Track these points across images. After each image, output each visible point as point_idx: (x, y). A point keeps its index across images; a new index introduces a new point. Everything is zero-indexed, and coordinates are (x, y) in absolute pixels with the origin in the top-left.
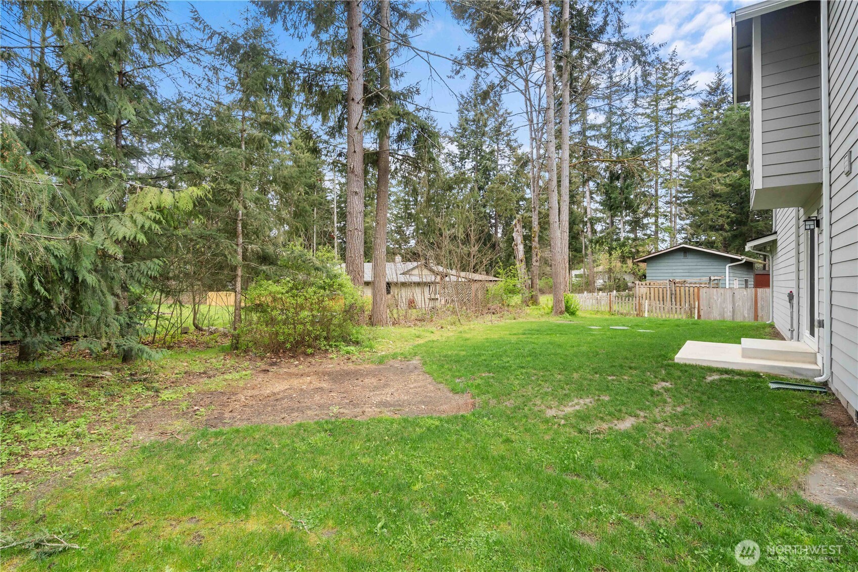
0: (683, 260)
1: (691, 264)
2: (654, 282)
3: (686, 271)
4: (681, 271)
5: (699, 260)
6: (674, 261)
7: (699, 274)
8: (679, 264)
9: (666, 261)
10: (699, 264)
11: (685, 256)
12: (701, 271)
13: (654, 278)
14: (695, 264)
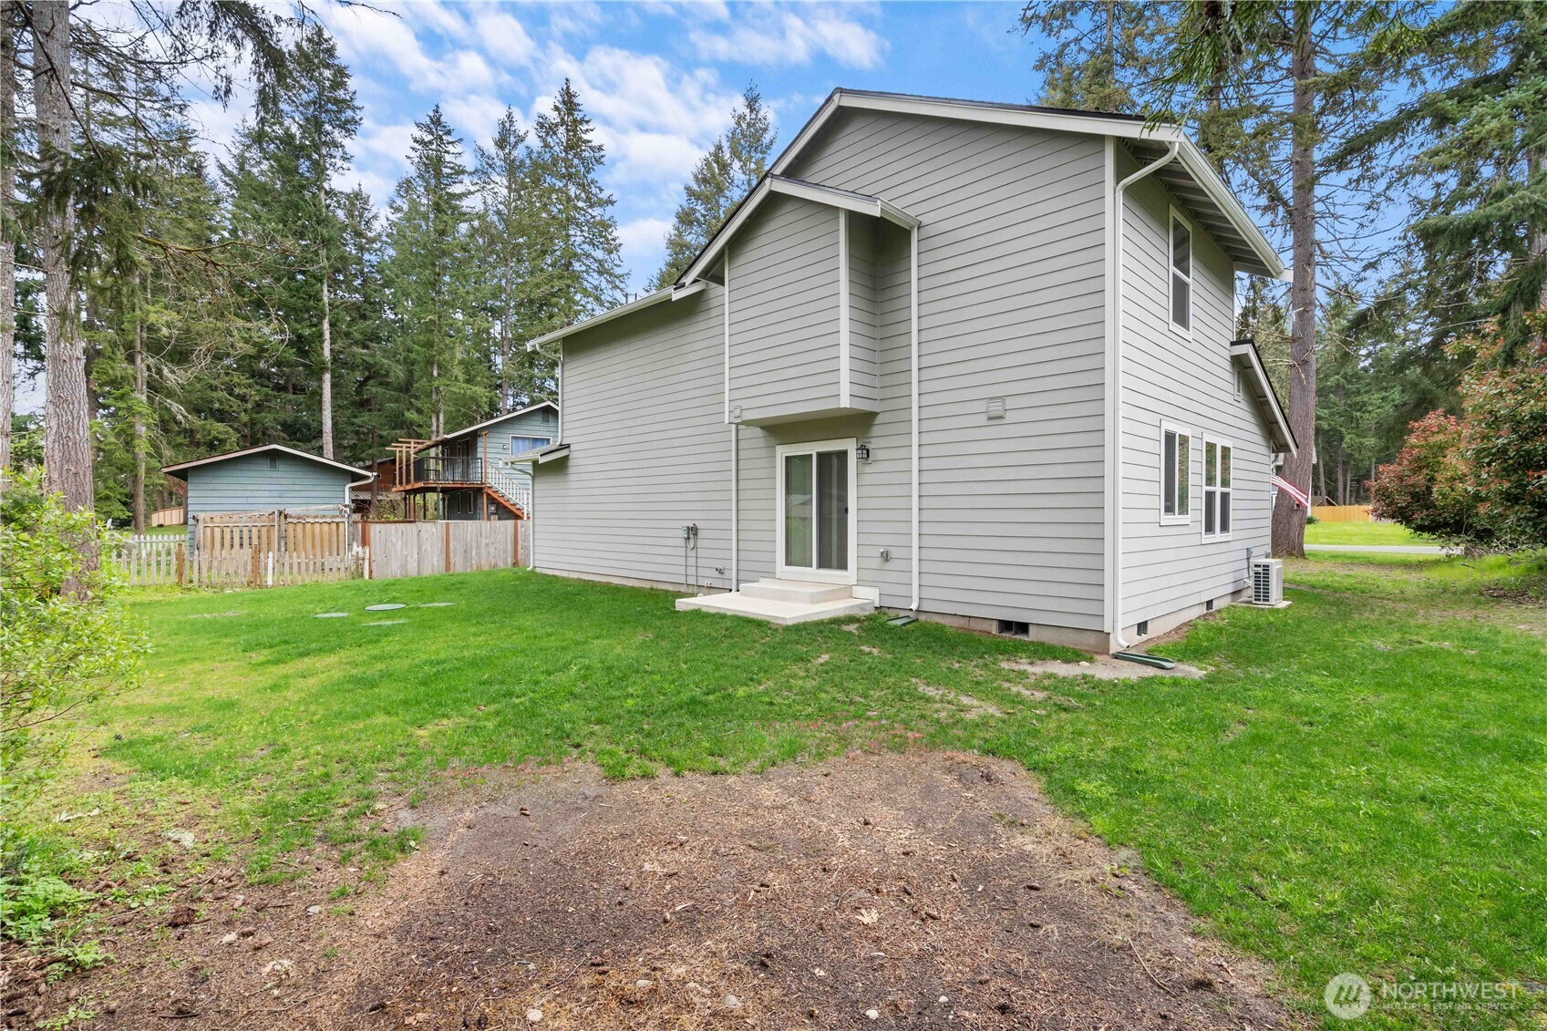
0: (269, 474)
1: (283, 481)
2: (210, 515)
3: (277, 494)
4: (267, 494)
5: (300, 475)
6: (252, 474)
7: (298, 501)
8: (259, 480)
9: (238, 473)
10: (298, 481)
11: (273, 465)
12: (304, 494)
13: (209, 508)
14: (291, 481)
